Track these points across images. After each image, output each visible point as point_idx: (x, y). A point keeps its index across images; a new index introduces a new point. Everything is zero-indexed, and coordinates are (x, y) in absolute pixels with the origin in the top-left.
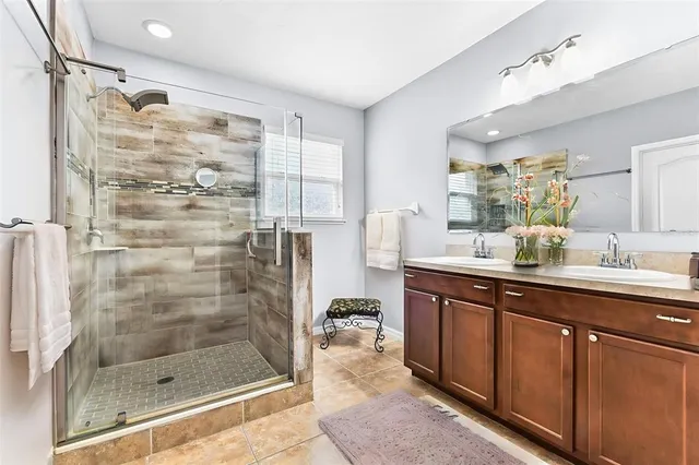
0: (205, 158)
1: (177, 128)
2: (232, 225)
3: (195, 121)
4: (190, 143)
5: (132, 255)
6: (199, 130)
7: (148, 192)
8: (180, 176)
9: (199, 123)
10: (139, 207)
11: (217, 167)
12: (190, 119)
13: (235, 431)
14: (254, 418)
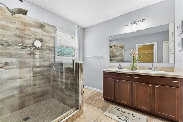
0: (37, 37)
1: (26, 25)
2: (46, 60)
3: (33, 23)
4: (31, 31)
5: (6, 72)
6: (35, 27)
7: (14, 47)
8: (27, 42)
9: (35, 24)
10: (10, 53)
11: (41, 40)
12: (31, 22)
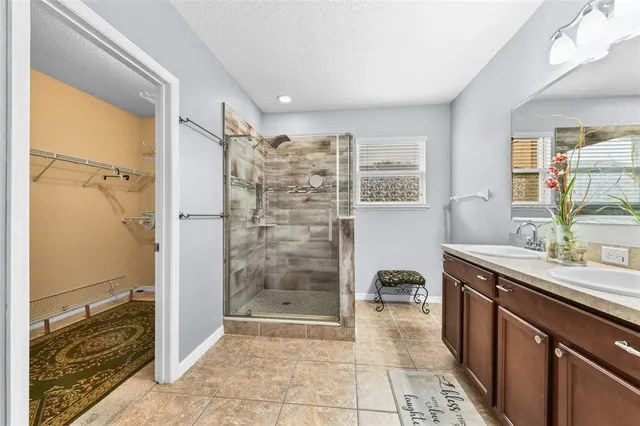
0: (317, 168)
1: (301, 152)
3: (311, 146)
4: (308, 160)
5: (279, 229)
6: (313, 151)
7: (286, 193)
8: (302, 182)
10: (281, 202)
11: (323, 173)
13: (300, 341)
14: (313, 338)
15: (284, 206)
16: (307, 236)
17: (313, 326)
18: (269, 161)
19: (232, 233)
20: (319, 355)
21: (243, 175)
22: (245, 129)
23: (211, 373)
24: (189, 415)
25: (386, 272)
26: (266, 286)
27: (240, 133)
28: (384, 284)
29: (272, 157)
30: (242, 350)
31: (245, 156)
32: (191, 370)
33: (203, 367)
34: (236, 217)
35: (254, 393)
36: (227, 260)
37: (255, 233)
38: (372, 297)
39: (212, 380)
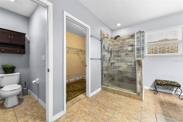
4: (126, 42)
5: (117, 63)
6: (128, 39)
7: (119, 53)
8: (125, 49)
11: (132, 46)
12: (126, 37)
13: (122, 96)
14: (127, 96)
15: (119, 56)
16: (126, 66)
17: (127, 93)
18: (114, 44)
19: (103, 64)
20: (128, 102)
21: (106, 48)
22: (107, 36)
23: (98, 98)
24: (92, 105)
25: (159, 80)
26: (113, 80)
27: (105, 37)
28: (158, 84)
29: (115, 42)
30: (105, 95)
31: (107, 43)
32: (93, 96)
33: (96, 96)
34: (104, 59)
35: (108, 105)
36: (102, 71)
37: (110, 64)
38: (153, 89)
39: (98, 99)
